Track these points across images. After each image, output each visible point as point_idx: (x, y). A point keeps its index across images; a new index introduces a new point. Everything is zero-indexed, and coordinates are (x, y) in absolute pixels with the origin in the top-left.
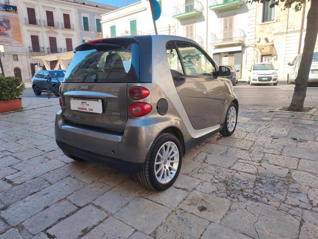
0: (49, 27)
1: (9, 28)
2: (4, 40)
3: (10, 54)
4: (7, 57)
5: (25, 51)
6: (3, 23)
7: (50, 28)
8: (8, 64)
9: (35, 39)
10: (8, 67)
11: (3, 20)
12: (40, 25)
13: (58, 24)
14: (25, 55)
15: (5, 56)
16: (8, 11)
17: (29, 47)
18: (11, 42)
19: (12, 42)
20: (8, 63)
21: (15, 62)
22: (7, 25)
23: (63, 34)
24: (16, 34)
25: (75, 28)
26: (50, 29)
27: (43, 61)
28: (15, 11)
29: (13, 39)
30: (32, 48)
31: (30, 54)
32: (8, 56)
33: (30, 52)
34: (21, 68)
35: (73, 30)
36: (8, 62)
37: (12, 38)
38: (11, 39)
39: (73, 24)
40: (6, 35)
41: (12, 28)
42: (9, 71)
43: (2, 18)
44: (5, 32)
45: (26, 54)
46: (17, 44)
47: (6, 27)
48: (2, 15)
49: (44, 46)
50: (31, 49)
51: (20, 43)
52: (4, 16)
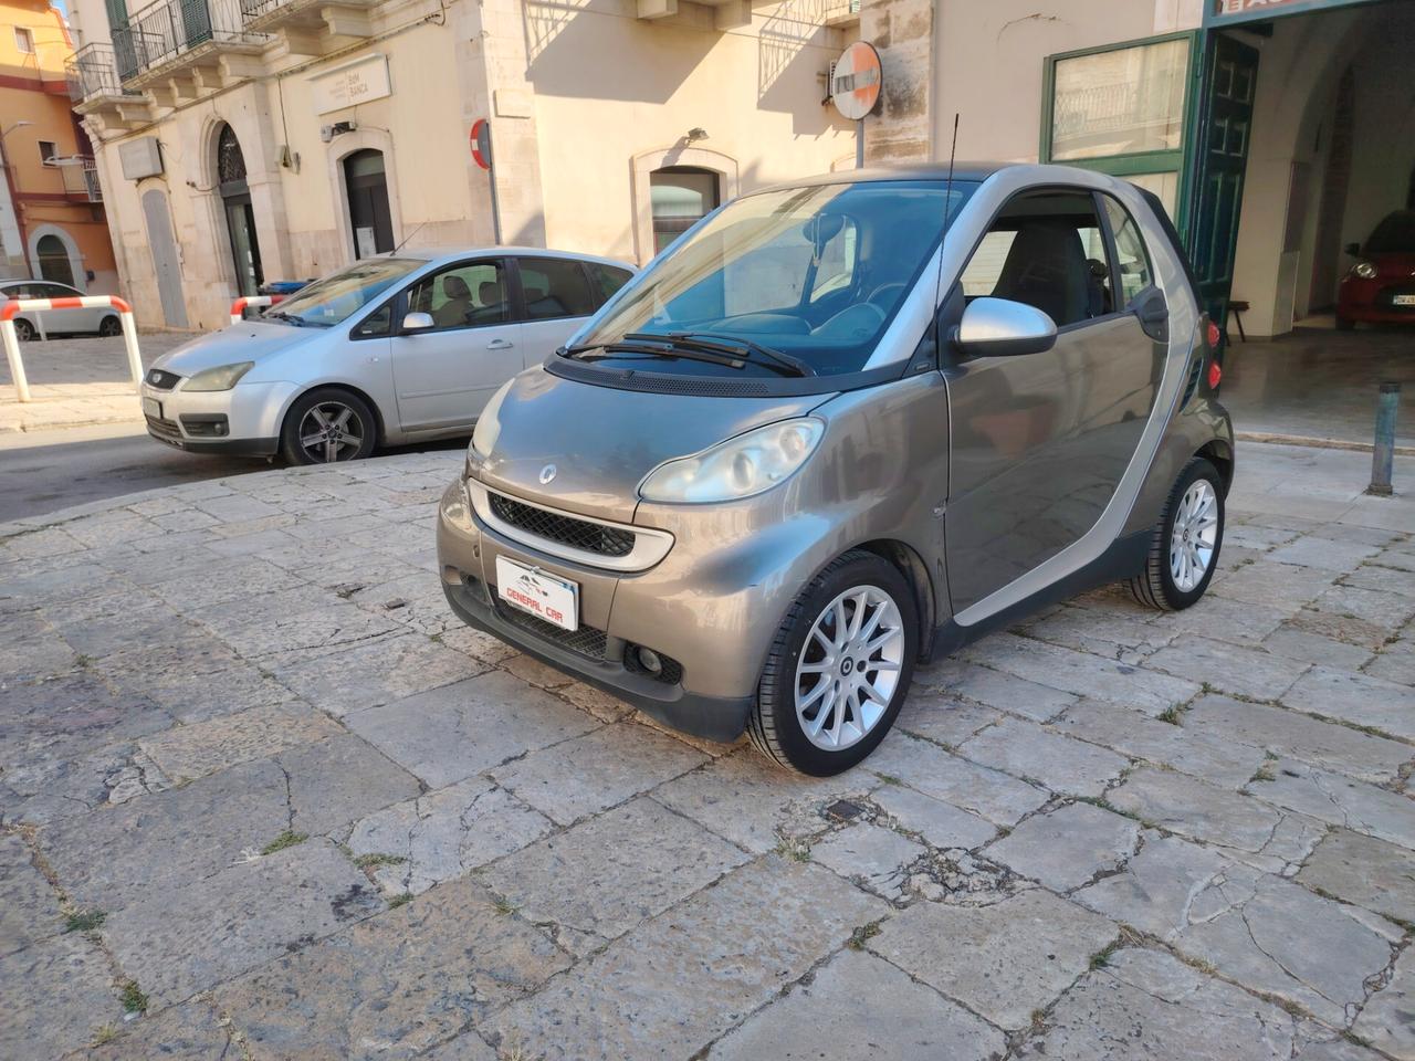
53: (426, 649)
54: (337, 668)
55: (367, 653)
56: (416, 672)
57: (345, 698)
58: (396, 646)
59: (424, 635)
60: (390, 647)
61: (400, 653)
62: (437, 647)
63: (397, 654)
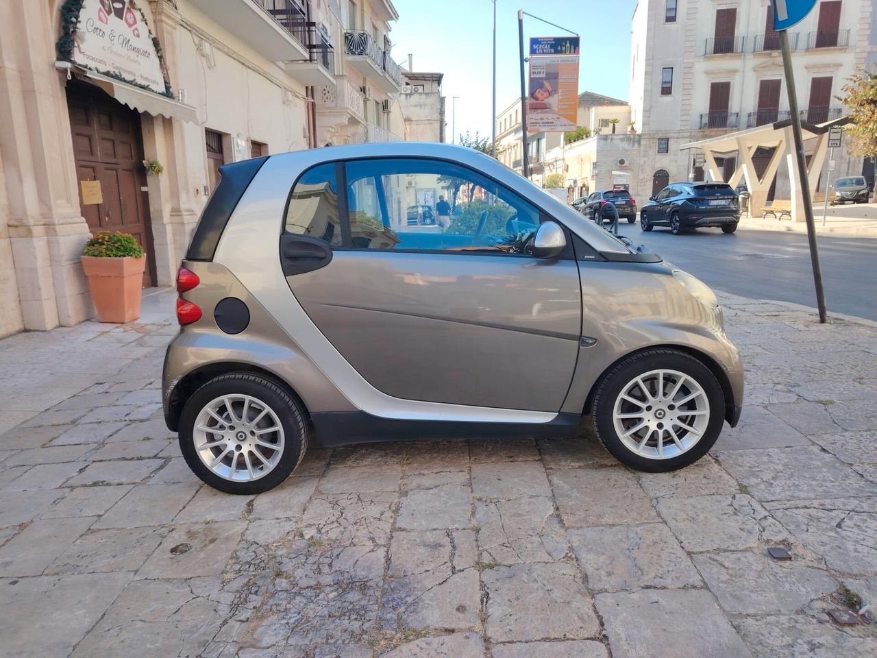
0: (767, 54)
1: (555, 91)
2: (542, 119)
3: (654, 138)
4: (646, 145)
5: (689, 128)
6: (545, 82)
7: (770, 54)
8: (645, 162)
9: (720, 94)
10: (642, 170)
11: (547, 74)
12: (742, 52)
13: (798, 37)
14: (686, 138)
15: (643, 142)
16: (561, 52)
17: (701, 116)
18: (553, 123)
19: (555, 123)
20: (646, 159)
21: (659, 156)
22: (551, 85)
23: (807, 68)
24: (566, 103)
25: (853, 39)
26: (769, 59)
27: (704, 154)
28: (575, 49)
29: (560, 115)
30: (707, 118)
31: (701, 133)
32: (647, 143)
33: (700, 129)
34: (672, 171)
35: (845, 48)
36: (645, 157)
37: (557, 114)
38: (555, 116)
39: (849, 31)
40: (546, 108)
41: (560, 91)
42: (644, 179)
43: (545, 70)
44: (546, 101)
45: (689, 134)
46: (565, 125)
47: (550, 89)
48: (546, 64)
49: (741, 109)
50: (706, 120)
51: (573, 124)
52: (551, 64)
53: (753, 481)
54: (827, 484)
55: (802, 490)
56: (764, 463)
57: (814, 456)
58: (778, 490)
59: (752, 496)
60: (784, 490)
61: (775, 483)
62: (745, 480)
63: (778, 482)
